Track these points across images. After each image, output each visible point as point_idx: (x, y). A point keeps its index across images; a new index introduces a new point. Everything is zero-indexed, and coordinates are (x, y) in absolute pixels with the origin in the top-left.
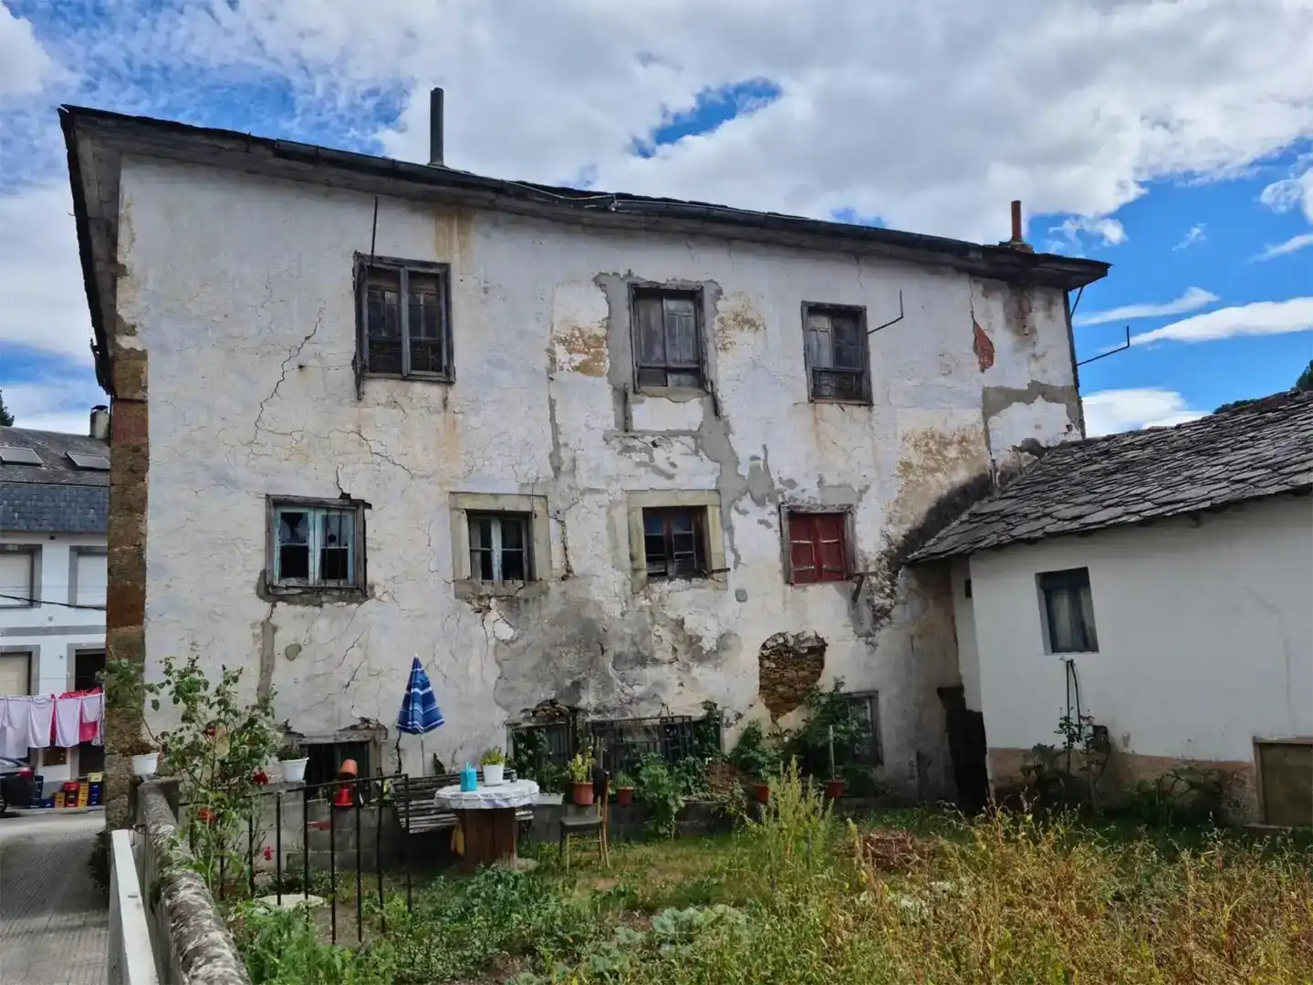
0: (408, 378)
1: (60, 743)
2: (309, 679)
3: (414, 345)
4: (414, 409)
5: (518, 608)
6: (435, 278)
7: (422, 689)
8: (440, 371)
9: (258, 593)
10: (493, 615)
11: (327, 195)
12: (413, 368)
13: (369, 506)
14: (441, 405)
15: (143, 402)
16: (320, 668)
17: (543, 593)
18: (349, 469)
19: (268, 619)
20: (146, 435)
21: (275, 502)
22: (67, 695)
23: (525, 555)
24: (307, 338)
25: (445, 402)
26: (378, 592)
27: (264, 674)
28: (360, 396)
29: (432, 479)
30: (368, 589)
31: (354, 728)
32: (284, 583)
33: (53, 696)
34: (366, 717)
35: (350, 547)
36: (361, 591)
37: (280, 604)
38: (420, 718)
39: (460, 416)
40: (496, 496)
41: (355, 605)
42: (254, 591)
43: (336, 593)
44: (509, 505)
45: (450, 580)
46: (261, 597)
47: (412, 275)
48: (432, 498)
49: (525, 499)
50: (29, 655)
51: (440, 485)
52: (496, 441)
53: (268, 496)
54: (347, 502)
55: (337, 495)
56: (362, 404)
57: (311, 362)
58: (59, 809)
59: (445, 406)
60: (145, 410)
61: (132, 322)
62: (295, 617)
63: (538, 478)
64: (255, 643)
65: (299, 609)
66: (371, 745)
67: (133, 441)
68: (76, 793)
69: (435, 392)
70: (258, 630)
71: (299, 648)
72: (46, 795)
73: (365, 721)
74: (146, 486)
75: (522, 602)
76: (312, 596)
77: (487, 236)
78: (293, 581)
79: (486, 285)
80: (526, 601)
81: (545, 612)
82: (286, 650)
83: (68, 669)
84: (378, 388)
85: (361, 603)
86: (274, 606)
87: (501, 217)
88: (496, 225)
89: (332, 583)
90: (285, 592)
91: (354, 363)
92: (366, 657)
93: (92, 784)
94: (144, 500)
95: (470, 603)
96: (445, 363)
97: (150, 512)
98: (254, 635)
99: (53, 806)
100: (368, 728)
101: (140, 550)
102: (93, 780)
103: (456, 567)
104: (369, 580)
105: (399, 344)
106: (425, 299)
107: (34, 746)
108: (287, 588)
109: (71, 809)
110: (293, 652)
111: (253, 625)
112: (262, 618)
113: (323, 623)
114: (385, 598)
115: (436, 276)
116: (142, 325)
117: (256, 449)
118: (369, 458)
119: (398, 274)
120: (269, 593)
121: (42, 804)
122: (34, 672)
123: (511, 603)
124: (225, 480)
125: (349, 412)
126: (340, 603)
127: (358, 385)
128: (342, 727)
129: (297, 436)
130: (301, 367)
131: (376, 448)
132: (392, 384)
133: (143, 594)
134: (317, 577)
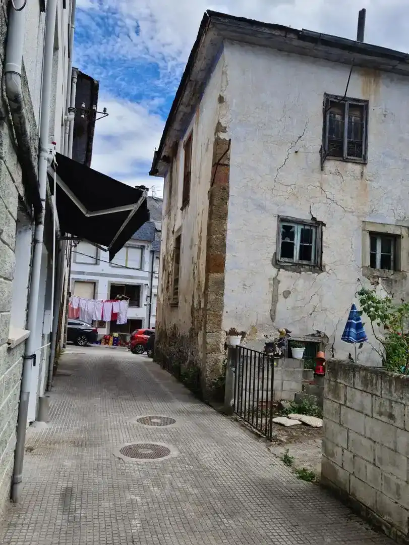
0: (346, 161)
1: (104, 320)
2: (294, 308)
3: (349, 142)
4: (347, 177)
5: (391, 284)
6: (361, 107)
7: (356, 321)
8: (361, 157)
9: (272, 263)
10: (380, 286)
11: (314, 63)
12: (349, 154)
13: (324, 225)
14: (360, 175)
15: (228, 165)
16: (299, 304)
17: (403, 278)
18: (317, 205)
19: (276, 277)
20: (228, 182)
21: (282, 220)
22: (107, 301)
23: (392, 257)
24: (300, 137)
25: (362, 173)
26: (327, 268)
27: (273, 304)
28: (322, 169)
29: (354, 213)
30: (323, 267)
31: (313, 335)
32: (282, 260)
33: (102, 301)
34: (319, 331)
35: (313, 245)
36: (319, 267)
37: (281, 270)
38: (354, 336)
39: (369, 182)
40: (384, 225)
41: (316, 274)
42: (271, 262)
43: (307, 267)
44: (391, 230)
45: (361, 266)
46: (273, 265)
47: (351, 106)
48: (353, 223)
49: (397, 228)
50: (95, 283)
51: (358, 217)
52: (385, 196)
53: (279, 216)
54: (314, 222)
55: (310, 218)
56: (323, 172)
57: (302, 150)
58: (102, 345)
59: (362, 176)
60: (228, 170)
61: (225, 125)
62: (288, 277)
63: (405, 217)
64: (270, 287)
65: (290, 273)
66: (321, 344)
67: (222, 184)
68: (109, 340)
69: (357, 168)
70: (272, 282)
71: (290, 293)
72: (98, 339)
73: (318, 332)
74: (227, 207)
75: (393, 282)
76: (296, 268)
77: (387, 87)
78: (287, 260)
79: (385, 113)
80: (396, 281)
81: (404, 288)
82: (283, 293)
83: (108, 291)
84: (331, 165)
85: (319, 274)
86: (279, 271)
87: (396, 76)
88: (392, 80)
89: (305, 262)
90: (284, 264)
91: (321, 152)
92: (320, 301)
93: (114, 337)
94: (226, 214)
95: (369, 279)
96: (363, 153)
97: (229, 220)
98: (270, 284)
99: (100, 344)
100: (320, 336)
101: (224, 238)
102: (115, 336)
103: (364, 260)
104: (323, 263)
105: (342, 143)
106: (354, 119)
107: (95, 319)
108: (285, 262)
109: (106, 346)
110: (287, 294)
111: (270, 279)
112: (274, 275)
113: (301, 282)
114: (330, 272)
115: (362, 106)
116: (229, 127)
117: (275, 192)
118: (325, 200)
119: (344, 105)
120: (277, 264)
121: (97, 343)
122: (96, 291)
123: (388, 282)
124: (261, 207)
125: (317, 176)
126: (309, 273)
127: (322, 163)
128: (308, 334)
129: (293, 187)
130: (296, 152)
131: (329, 196)
132: (338, 163)
133: (224, 259)
134: (297, 258)
